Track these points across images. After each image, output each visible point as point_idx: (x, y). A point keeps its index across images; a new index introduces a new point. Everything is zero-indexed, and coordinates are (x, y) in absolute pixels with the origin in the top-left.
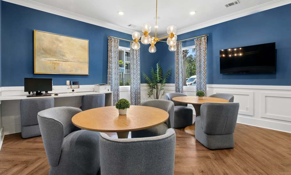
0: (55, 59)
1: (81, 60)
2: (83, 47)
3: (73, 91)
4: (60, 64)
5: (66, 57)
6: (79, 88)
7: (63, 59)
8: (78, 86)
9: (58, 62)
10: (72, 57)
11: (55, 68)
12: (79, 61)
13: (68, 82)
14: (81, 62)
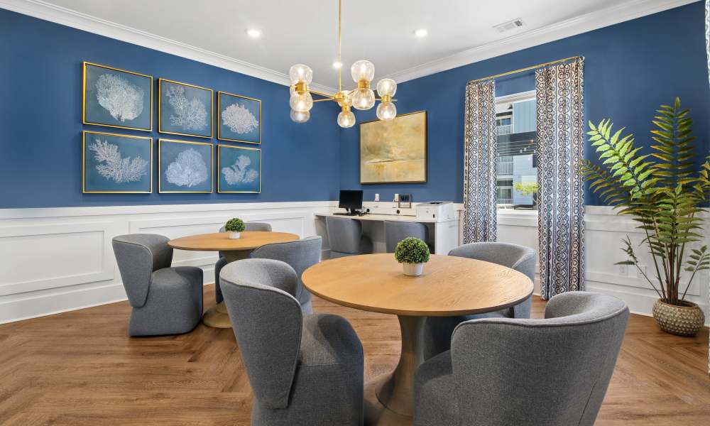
0: (379, 160)
1: (412, 155)
2: (415, 129)
3: (398, 212)
4: (385, 167)
5: (392, 154)
6: (410, 207)
7: (388, 158)
8: (408, 203)
9: (382, 163)
10: (400, 151)
11: (379, 174)
12: (410, 158)
13: (397, 196)
14: (413, 158)
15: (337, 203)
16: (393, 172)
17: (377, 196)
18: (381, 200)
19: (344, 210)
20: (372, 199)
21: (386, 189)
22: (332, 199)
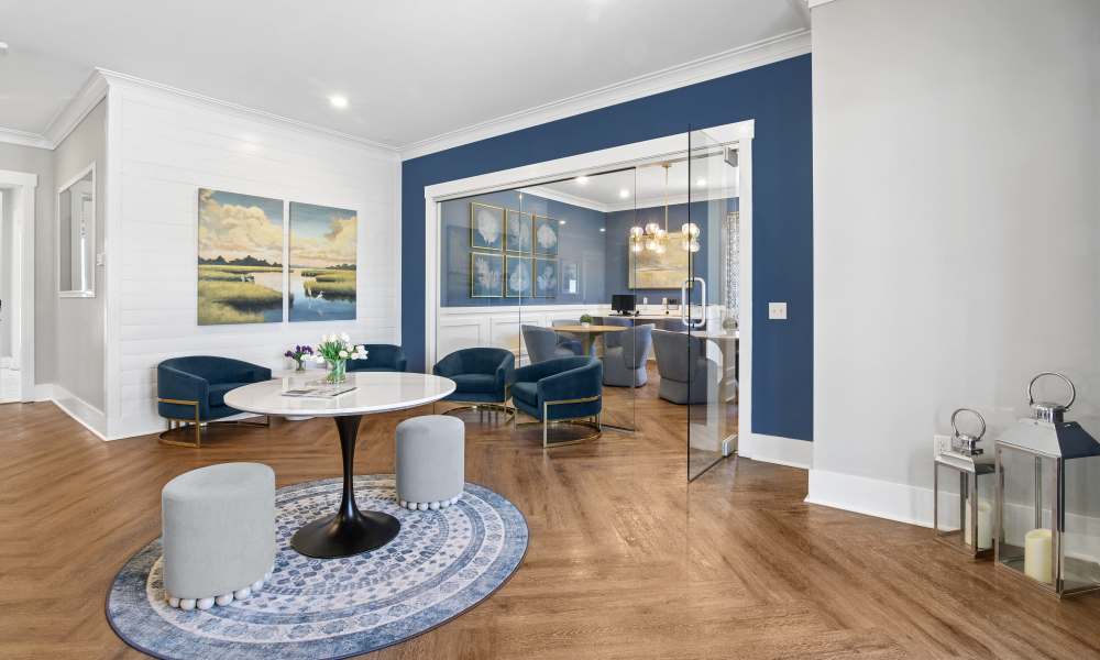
0: (647, 269)
1: (680, 266)
3: (668, 313)
4: (654, 275)
5: (661, 264)
6: (679, 308)
7: (657, 267)
8: (675, 306)
9: (652, 272)
10: (668, 262)
11: (648, 281)
12: (677, 268)
13: (665, 300)
14: (679, 269)
15: (610, 306)
16: (661, 279)
17: (645, 300)
18: (649, 303)
19: (615, 312)
20: (642, 303)
21: (655, 294)
22: (606, 302)
